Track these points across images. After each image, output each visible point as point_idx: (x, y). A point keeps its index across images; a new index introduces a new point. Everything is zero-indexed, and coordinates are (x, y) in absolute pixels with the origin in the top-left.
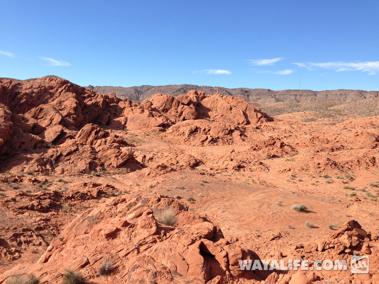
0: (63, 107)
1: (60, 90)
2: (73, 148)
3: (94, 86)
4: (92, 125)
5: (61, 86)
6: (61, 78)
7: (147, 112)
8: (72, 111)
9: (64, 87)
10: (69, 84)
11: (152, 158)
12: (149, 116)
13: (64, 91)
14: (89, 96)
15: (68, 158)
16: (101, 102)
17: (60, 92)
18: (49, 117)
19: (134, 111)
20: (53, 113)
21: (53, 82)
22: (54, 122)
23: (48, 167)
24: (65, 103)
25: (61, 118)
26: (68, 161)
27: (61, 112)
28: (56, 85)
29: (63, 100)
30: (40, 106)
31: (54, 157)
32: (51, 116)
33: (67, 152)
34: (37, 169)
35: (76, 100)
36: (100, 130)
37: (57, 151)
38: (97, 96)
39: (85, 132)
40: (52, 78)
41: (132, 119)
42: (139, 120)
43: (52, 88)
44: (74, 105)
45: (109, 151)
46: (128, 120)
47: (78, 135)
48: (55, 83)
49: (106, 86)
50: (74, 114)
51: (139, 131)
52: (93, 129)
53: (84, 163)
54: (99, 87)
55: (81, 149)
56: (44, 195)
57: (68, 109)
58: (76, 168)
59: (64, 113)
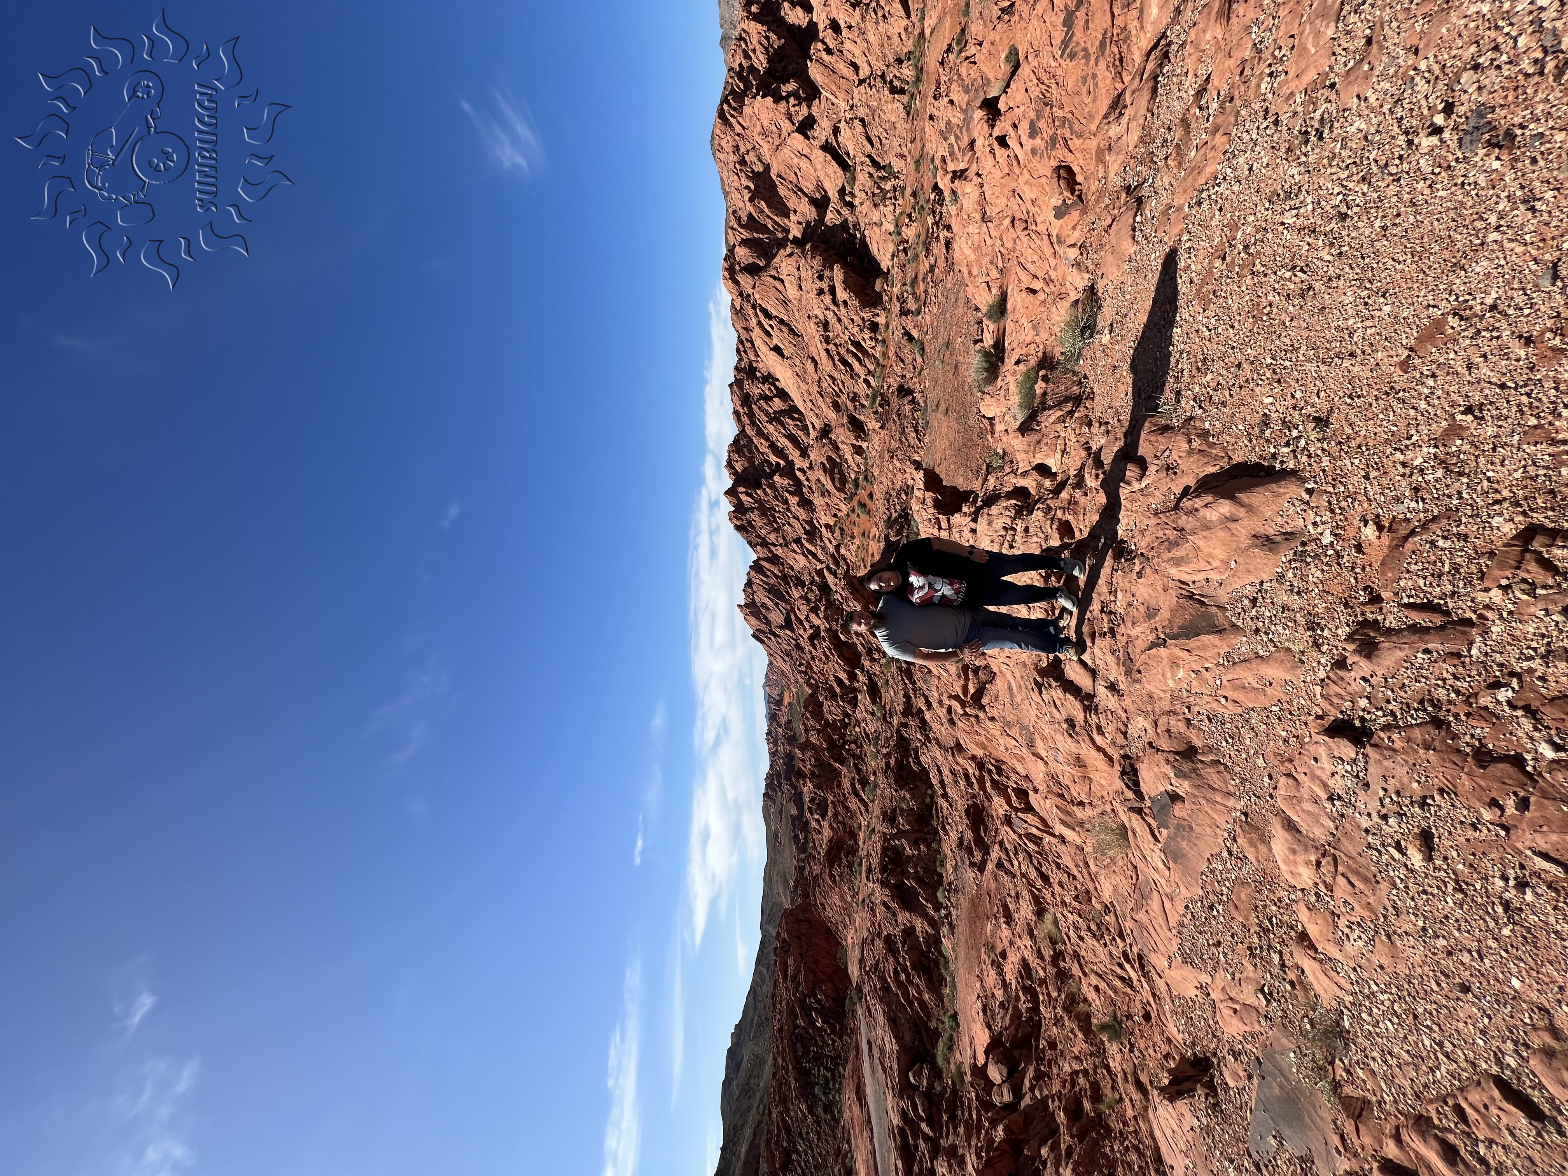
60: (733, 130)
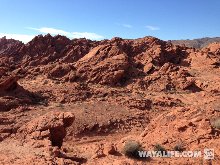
0: (153, 53)
1: (152, 44)
2: (158, 77)
3: (172, 40)
4: (169, 63)
5: (153, 42)
6: (153, 37)
7: (205, 55)
8: (158, 56)
9: (154, 42)
10: (157, 40)
11: (207, 85)
12: (207, 58)
13: (154, 44)
14: (169, 46)
15: (155, 82)
16: (175, 50)
17: (152, 45)
18: (146, 59)
19: (197, 54)
20: (148, 56)
21: (149, 39)
22: (148, 62)
23: (145, 86)
24: (155, 51)
25: (152, 59)
26: (155, 84)
27: (152, 56)
28: (150, 41)
29: (153, 49)
30: (142, 53)
31: (148, 81)
32: (147, 58)
33: (154, 78)
34: (139, 87)
35: (161, 49)
36: (174, 67)
37: (150, 78)
38: (173, 46)
39: (165, 67)
40: (148, 37)
41: (195, 60)
42: (199, 60)
43: (148, 43)
44: (160, 52)
45: (179, 79)
46: (192, 61)
47: (161, 69)
48: (150, 40)
49: (179, 40)
50: (159, 57)
51: (199, 67)
52: (169, 66)
53: (164, 85)
54: (175, 41)
55: (162, 77)
56: (143, 101)
57: (156, 54)
58: (159, 88)
59: (154, 57)
60: (152, 42)
